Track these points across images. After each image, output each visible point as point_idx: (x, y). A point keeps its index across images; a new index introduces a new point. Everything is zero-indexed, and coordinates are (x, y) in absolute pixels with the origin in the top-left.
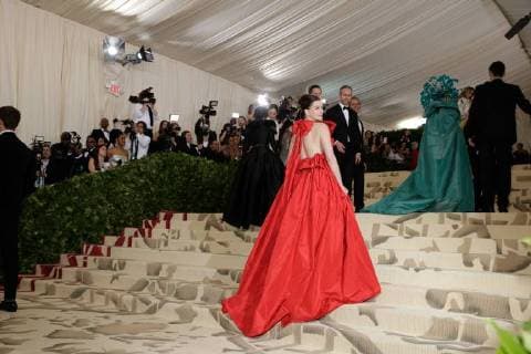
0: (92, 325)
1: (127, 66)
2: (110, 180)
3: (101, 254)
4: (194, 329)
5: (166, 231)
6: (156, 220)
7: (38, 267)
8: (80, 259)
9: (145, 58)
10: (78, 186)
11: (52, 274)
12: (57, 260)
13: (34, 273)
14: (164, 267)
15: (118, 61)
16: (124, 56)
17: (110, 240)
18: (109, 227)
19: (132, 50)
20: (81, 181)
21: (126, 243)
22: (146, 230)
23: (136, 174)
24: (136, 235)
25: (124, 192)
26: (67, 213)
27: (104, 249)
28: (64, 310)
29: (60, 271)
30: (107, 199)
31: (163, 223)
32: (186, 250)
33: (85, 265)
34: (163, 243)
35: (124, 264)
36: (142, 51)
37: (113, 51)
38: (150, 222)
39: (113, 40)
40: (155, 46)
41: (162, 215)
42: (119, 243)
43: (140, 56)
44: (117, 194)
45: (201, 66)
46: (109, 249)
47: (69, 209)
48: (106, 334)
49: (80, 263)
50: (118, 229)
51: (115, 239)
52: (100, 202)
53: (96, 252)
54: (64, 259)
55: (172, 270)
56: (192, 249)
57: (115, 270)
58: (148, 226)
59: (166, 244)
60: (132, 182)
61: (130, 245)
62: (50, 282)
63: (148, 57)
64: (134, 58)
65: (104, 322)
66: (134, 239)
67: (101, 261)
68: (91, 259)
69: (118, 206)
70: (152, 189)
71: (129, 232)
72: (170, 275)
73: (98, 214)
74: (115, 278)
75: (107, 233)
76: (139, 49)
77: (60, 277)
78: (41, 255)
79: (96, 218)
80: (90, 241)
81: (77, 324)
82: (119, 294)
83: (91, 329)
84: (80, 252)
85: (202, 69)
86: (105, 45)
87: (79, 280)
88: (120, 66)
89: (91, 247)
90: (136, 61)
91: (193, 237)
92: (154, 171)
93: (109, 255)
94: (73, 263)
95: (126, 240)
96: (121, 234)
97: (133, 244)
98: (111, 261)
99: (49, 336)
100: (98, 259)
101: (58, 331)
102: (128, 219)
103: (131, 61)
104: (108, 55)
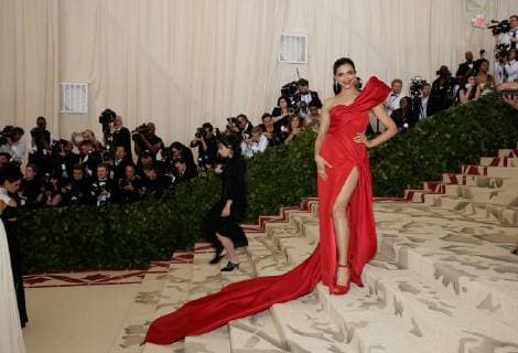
0: (478, 233)
2: (483, 107)
3: (478, 173)
7: (426, 184)
8: (459, 177)
10: (454, 115)
11: (437, 190)
12: (440, 179)
13: (422, 188)
17: (486, 161)
18: (484, 150)
20: (456, 110)
21: (501, 163)
24: (511, 156)
26: (446, 139)
27: (480, 169)
28: (451, 219)
29: (444, 187)
30: (482, 126)
33: (464, 182)
35: (502, 182)
42: (495, 163)
44: (489, 119)
46: (485, 170)
47: (448, 136)
48: (491, 242)
49: (460, 182)
50: (493, 150)
51: (490, 160)
52: (475, 128)
53: (474, 172)
54: (446, 178)
57: (493, 187)
61: (505, 165)
62: (436, 196)
65: (487, 232)
66: (509, 159)
67: (479, 180)
68: (469, 178)
69: (491, 130)
71: (503, 153)
73: (473, 139)
74: (495, 194)
75: (483, 155)
77: (444, 192)
78: (426, 174)
79: (471, 142)
80: (467, 163)
81: (464, 230)
82: (499, 209)
83: (476, 236)
84: (459, 172)
87: (460, 195)
89: (469, 167)
93: (485, 173)
94: (454, 181)
95: (502, 160)
96: (495, 155)
97: (509, 164)
98: (489, 179)
99: (443, 239)
100: (476, 177)
101: (449, 235)
102: (502, 141)
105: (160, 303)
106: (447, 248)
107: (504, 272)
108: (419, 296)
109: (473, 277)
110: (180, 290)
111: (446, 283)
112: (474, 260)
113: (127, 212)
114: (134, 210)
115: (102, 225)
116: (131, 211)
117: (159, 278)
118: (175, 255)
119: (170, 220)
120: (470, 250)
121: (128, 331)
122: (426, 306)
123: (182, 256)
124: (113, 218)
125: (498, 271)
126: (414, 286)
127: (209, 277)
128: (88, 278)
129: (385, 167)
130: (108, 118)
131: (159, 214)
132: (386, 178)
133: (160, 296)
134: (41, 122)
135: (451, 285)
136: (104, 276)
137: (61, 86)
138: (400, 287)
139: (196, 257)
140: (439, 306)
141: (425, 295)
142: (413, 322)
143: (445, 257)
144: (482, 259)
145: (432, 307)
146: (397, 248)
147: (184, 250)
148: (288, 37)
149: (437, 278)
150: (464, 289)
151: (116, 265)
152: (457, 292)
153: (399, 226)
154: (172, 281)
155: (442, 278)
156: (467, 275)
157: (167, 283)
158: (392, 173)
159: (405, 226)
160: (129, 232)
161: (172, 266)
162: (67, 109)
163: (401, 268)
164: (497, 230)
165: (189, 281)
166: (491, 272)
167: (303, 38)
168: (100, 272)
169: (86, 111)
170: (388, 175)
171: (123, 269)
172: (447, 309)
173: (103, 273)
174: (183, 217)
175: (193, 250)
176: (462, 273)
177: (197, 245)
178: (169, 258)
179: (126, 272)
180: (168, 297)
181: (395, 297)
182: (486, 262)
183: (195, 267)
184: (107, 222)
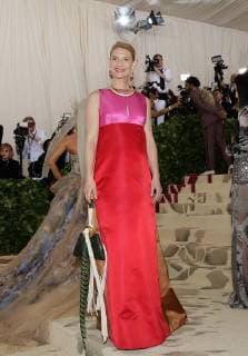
1: (139, 33)
5: (192, 195)
6: (181, 184)
9: (155, 23)
14: (193, 232)
15: (132, 30)
16: (135, 23)
19: (143, 16)
22: (172, 196)
24: (163, 201)
31: (188, 187)
32: (213, 213)
34: (189, 208)
36: (152, 16)
37: (124, 21)
38: (175, 187)
39: (124, 10)
40: (165, 9)
41: (187, 178)
43: (150, 21)
45: (213, 21)
55: (200, 234)
56: (220, 212)
58: (173, 191)
59: (193, 208)
63: (158, 20)
64: (144, 24)
70: (174, 154)
72: (199, 241)
76: (148, 14)
85: (212, 23)
86: (117, 16)
88: (133, 34)
90: (147, 27)
91: (219, 199)
92: (175, 135)
103: (142, 27)
104: (119, 25)
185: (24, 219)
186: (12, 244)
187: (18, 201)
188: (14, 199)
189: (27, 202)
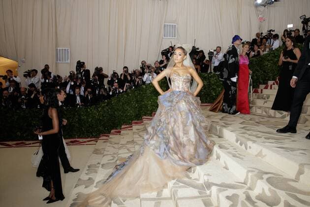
1: (266, 6)
2: (261, 60)
3: (258, 92)
4: (306, 126)
15: (262, 5)
16: (265, 2)
17: (262, 86)
18: (261, 81)
21: (269, 88)
23: (273, 57)
24: (274, 84)
25: (268, 65)
27: (259, 90)
30: (260, 69)
35: (269, 97)
37: (260, 1)
42: (266, 88)
44: (264, 66)
46: (262, 90)
48: (264, 125)
50: (265, 81)
51: (264, 86)
53: (256, 92)
57: (265, 99)
60: (272, 60)
61: (271, 88)
64: (270, 1)
65: (261, 120)
66: (273, 86)
67: (258, 95)
68: (254, 94)
69: (265, 72)
71: (270, 83)
73: (256, 75)
74: (266, 102)
75: (260, 84)
79: (255, 77)
81: (251, 120)
82: (267, 110)
83: (257, 122)
88: (263, 7)
89: (254, 89)
90: (271, 3)
93: (262, 93)
95: (269, 86)
96: (266, 84)
97: (273, 88)
98: (263, 95)
99: (241, 123)
100: (257, 94)
101: (244, 122)
102: (270, 77)
103: (268, 4)
104: (257, 3)
105: (104, 154)
106: (243, 128)
107: (269, 139)
108: (228, 151)
109: (254, 142)
110: (114, 148)
111: (241, 144)
112: (254, 133)
113: (89, 110)
114: (92, 110)
115: (77, 116)
116: (91, 110)
117: (105, 142)
118: (112, 131)
119: (110, 115)
120: (252, 128)
121: (89, 167)
122: (231, 155)
123: (116, 132)
124: (82, 113)
125: (265, 138)
126: (226, 145)
127: (128, 142)
128: (71, 142)
129: (214, 89)
130: (80, 65)
131: (105, 112)
132: (214, 94)
133: (104, 150)
134: (47, 67)
135: (243, 145)
136: (78, 141)
137: (57, 50)
138: (219, 146)
139: (122, 132)
140: (238, 155)
141: (231, 150)
142: (225, 163)
143: (241, 132)
144: (258, 133)
145: (234, 156)
146: (218, 128)
147: (116, 129)
148: (168, 25)
149: (237, 142)
150: (250, 147)
151: (84, 137)
152: (246, 149)
153: (220, 117)
154: (111, 144)
155: (239, 142)
156: (251, 140)
157: (108, 144)
158: (217, 92)
159: (223, 118)
160: (90, 120)
161: (110, 136)
162: (60, 60)
163: (219, 137)
164: (266, 119)
165: (118, 144)
166: (263, 139)
167: (175, 26)
168: (76, 139)
169: (69, 62)
170: (215, 93)
171: (87, 138)
172: (241, 157)
173: (78, 140)
174: (116, 113)
175: (121, 129)
176: (249, 139)
177: (123, 127)
178: (109, 133)
179: (89, 139)
180: (108, 151)
181: (216, 152)
182: (260, 134)
183: (122, 137)
184: (80, 116)
185: (212, 89)
186: (206, 99)
187: (210, 82)
188: (208, 81)
189: (213, 82)
